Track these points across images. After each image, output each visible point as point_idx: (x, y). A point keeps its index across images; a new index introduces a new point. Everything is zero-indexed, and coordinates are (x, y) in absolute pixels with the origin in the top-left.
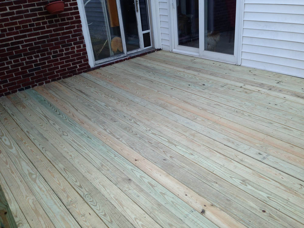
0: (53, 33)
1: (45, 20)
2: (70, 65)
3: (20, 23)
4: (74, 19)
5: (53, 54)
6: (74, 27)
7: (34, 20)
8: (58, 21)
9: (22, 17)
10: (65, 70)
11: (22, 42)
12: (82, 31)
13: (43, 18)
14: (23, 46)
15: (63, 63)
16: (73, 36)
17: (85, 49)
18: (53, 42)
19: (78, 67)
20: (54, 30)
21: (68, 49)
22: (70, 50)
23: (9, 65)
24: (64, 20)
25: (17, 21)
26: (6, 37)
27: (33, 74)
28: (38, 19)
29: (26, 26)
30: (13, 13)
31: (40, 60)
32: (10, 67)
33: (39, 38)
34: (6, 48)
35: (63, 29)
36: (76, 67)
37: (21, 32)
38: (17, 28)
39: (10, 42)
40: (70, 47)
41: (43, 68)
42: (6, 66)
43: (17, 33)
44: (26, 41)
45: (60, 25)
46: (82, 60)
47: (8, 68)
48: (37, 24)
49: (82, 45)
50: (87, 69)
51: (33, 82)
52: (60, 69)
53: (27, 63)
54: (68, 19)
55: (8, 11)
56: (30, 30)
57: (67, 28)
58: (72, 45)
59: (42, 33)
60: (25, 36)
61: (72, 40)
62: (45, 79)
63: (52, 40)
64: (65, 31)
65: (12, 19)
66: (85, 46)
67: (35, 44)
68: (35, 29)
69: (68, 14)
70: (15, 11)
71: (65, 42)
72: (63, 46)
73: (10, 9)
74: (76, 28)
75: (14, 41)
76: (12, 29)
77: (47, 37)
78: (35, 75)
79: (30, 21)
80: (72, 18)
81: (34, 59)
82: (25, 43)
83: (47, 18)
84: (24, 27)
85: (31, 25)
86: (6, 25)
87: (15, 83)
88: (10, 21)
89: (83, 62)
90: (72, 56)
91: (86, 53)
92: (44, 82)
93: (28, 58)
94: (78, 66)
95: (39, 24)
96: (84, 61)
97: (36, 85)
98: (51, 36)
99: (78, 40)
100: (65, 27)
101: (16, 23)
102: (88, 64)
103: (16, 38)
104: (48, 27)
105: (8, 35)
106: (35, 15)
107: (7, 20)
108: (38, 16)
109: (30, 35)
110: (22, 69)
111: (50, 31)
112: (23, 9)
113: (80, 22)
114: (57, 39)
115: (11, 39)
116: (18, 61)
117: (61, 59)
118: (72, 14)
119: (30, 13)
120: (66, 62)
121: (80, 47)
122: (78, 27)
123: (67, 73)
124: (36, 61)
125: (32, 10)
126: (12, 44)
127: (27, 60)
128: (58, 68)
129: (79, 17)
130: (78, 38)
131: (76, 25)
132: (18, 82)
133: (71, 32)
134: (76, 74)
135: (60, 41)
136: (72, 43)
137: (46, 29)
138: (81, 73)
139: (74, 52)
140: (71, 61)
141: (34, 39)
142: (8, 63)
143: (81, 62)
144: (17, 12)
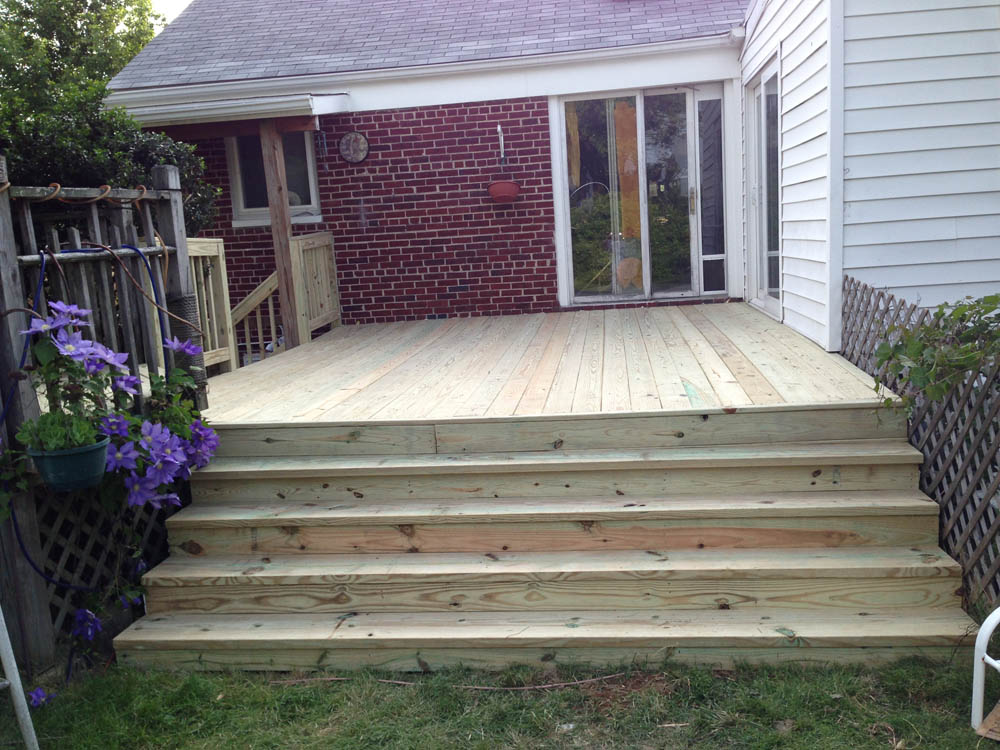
0: (501, 233)
1: (492, 212)
2: (519, 292)
3: (452, 211)
4: (542, 214)
5: (493, 269)
6: (540, 227)
7: (473, 210)
8: (513, 214)
9: (455, 203)
10: (510, 300)
11: (448, 241)
12: (553, 236)
13: (488, 208)
14: (448, 248)
15: (508, 286)
16: (534, 243)
17: (554, 270)
18: (498, 249)
19: (535, 301)
20: (503, 230)
21: (522, 264)
22: (525, 267)
23: (423, 274)
24: (523, 214)
25: (448, 208)
26: (427, 231)
27: (454, 296)
28: (480, 209)
29: (459, 218)
30: (444, 196)
31: (471, 275)
32: (423, 277)
33: (475, 239)
34: (423, 247)
35: (519, 229)
36: (531, 299)
37: (451, 226)
38: (445, 219)
39: (431, 239)
40: (525, 261)
41: (472, 288)
42: (418, 274)
43: (444, 226)
44: (455, 241)
45: (515, 221)
46: (545, 289)
47: (419, 277)
48: (477, 217)
49: (548, 261)
50: (551, 305)
51: (452, 310)
52: (500, 296)
53: (449, 275)
54: (530, 213)
55: (438, 191)
56: (465, 225)
57: (525, 229)
58: (530, 258)
59: (483, 231)
60: (454, 233)
61: (532, 250)
62: (473, 308)
63: (497, 245)
64: (522, 232)
65: (440, 204)
66: (554, 263)
67: (468, 247)
68: (472, 224)
69: (532, 206)
70: (447, 193)
71: (517, 251)
72: (513, 258)
73: (441, 189)
74: (543, 230)
75: (437, 238)
76: (437, 219)
77: (489, 238)
78: (458, 298)
79: (466, 210)
80: (539, 213)
81: (461, 271)
82: (452, 244)
83: (495, 208)
84: (456, 218)
85: (466, 217)
86: (430, 212)
87: (424, 305)
88: (437, 208)
89: (546, 292)
90: (527, 279)
91: (555, 277)
92: (470, 313)
93: (453, 268)
94: (535, 298)
95: (480, 216)
96: (549, 291)
97: (456, 315)
98: (496, 238)
99: (543, 251)
100: (522, 225)
101: (445, 211)
102: (554, 298)
103: (441, 234)
104: (493, 223)
105: (430, 227)
106: (477, 202)
107: (433, 205)
108: (481, 204)
109: (462, 233)
110: (440, 283)
111: (497, 230)
112: (460, 191)
113: (552, 220)
114: (505, 245)
115: (433, 234)
116: (436, 269)
117: (505, 280)
118: (539, 205)
119: (469, 198)
120: (514, 286)
121: (544, 263)
122: (546, 228)
123: (513, 306)
124: (464, 275)
125: (473, 194)
126: (434, 242)
127: (451, 271)
128: (497, 294)
129: (552, 212)
130: (543, 247)
131: (544, 224)
132: (431, 304)
133: (532, 236)
134: (529, 312)
135: (509, 248)
136: (531, 254)
137: (490, 226)
138: (539, 311)
139: (531, 271)
140: (524, 285)
141: (469, 240)
142: (421, 271)
143: (542, 291)
144: (451, 196)
